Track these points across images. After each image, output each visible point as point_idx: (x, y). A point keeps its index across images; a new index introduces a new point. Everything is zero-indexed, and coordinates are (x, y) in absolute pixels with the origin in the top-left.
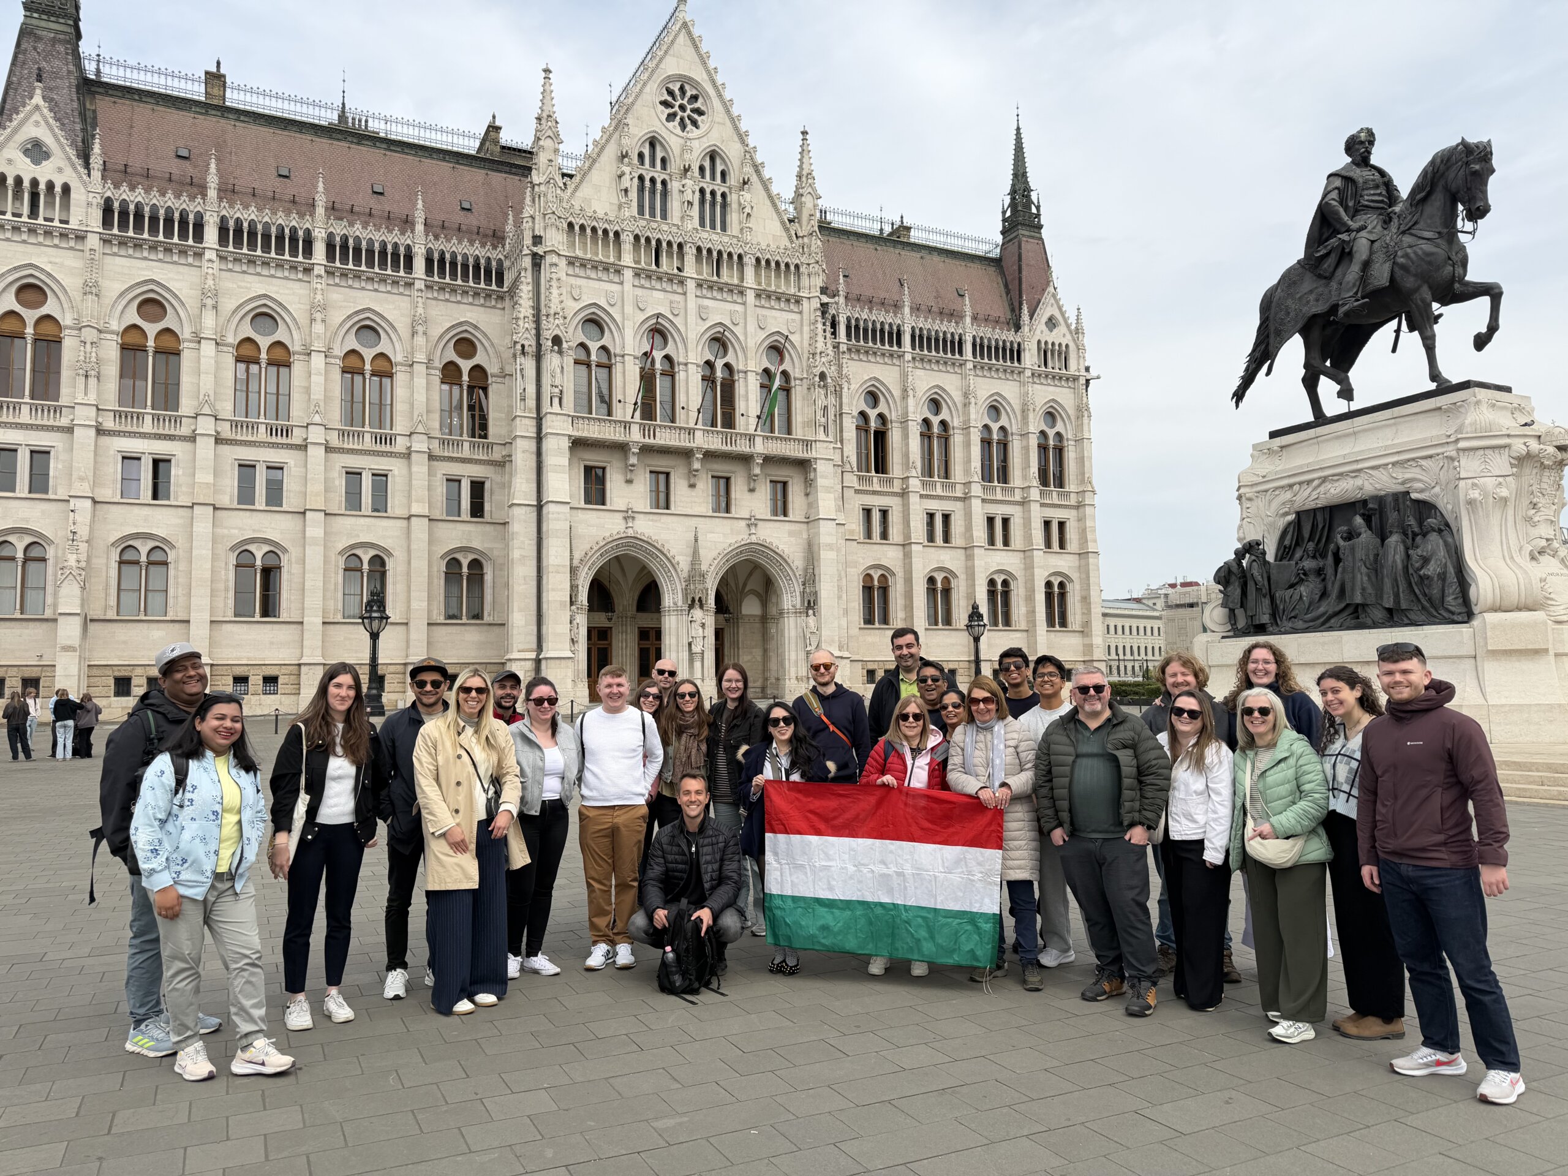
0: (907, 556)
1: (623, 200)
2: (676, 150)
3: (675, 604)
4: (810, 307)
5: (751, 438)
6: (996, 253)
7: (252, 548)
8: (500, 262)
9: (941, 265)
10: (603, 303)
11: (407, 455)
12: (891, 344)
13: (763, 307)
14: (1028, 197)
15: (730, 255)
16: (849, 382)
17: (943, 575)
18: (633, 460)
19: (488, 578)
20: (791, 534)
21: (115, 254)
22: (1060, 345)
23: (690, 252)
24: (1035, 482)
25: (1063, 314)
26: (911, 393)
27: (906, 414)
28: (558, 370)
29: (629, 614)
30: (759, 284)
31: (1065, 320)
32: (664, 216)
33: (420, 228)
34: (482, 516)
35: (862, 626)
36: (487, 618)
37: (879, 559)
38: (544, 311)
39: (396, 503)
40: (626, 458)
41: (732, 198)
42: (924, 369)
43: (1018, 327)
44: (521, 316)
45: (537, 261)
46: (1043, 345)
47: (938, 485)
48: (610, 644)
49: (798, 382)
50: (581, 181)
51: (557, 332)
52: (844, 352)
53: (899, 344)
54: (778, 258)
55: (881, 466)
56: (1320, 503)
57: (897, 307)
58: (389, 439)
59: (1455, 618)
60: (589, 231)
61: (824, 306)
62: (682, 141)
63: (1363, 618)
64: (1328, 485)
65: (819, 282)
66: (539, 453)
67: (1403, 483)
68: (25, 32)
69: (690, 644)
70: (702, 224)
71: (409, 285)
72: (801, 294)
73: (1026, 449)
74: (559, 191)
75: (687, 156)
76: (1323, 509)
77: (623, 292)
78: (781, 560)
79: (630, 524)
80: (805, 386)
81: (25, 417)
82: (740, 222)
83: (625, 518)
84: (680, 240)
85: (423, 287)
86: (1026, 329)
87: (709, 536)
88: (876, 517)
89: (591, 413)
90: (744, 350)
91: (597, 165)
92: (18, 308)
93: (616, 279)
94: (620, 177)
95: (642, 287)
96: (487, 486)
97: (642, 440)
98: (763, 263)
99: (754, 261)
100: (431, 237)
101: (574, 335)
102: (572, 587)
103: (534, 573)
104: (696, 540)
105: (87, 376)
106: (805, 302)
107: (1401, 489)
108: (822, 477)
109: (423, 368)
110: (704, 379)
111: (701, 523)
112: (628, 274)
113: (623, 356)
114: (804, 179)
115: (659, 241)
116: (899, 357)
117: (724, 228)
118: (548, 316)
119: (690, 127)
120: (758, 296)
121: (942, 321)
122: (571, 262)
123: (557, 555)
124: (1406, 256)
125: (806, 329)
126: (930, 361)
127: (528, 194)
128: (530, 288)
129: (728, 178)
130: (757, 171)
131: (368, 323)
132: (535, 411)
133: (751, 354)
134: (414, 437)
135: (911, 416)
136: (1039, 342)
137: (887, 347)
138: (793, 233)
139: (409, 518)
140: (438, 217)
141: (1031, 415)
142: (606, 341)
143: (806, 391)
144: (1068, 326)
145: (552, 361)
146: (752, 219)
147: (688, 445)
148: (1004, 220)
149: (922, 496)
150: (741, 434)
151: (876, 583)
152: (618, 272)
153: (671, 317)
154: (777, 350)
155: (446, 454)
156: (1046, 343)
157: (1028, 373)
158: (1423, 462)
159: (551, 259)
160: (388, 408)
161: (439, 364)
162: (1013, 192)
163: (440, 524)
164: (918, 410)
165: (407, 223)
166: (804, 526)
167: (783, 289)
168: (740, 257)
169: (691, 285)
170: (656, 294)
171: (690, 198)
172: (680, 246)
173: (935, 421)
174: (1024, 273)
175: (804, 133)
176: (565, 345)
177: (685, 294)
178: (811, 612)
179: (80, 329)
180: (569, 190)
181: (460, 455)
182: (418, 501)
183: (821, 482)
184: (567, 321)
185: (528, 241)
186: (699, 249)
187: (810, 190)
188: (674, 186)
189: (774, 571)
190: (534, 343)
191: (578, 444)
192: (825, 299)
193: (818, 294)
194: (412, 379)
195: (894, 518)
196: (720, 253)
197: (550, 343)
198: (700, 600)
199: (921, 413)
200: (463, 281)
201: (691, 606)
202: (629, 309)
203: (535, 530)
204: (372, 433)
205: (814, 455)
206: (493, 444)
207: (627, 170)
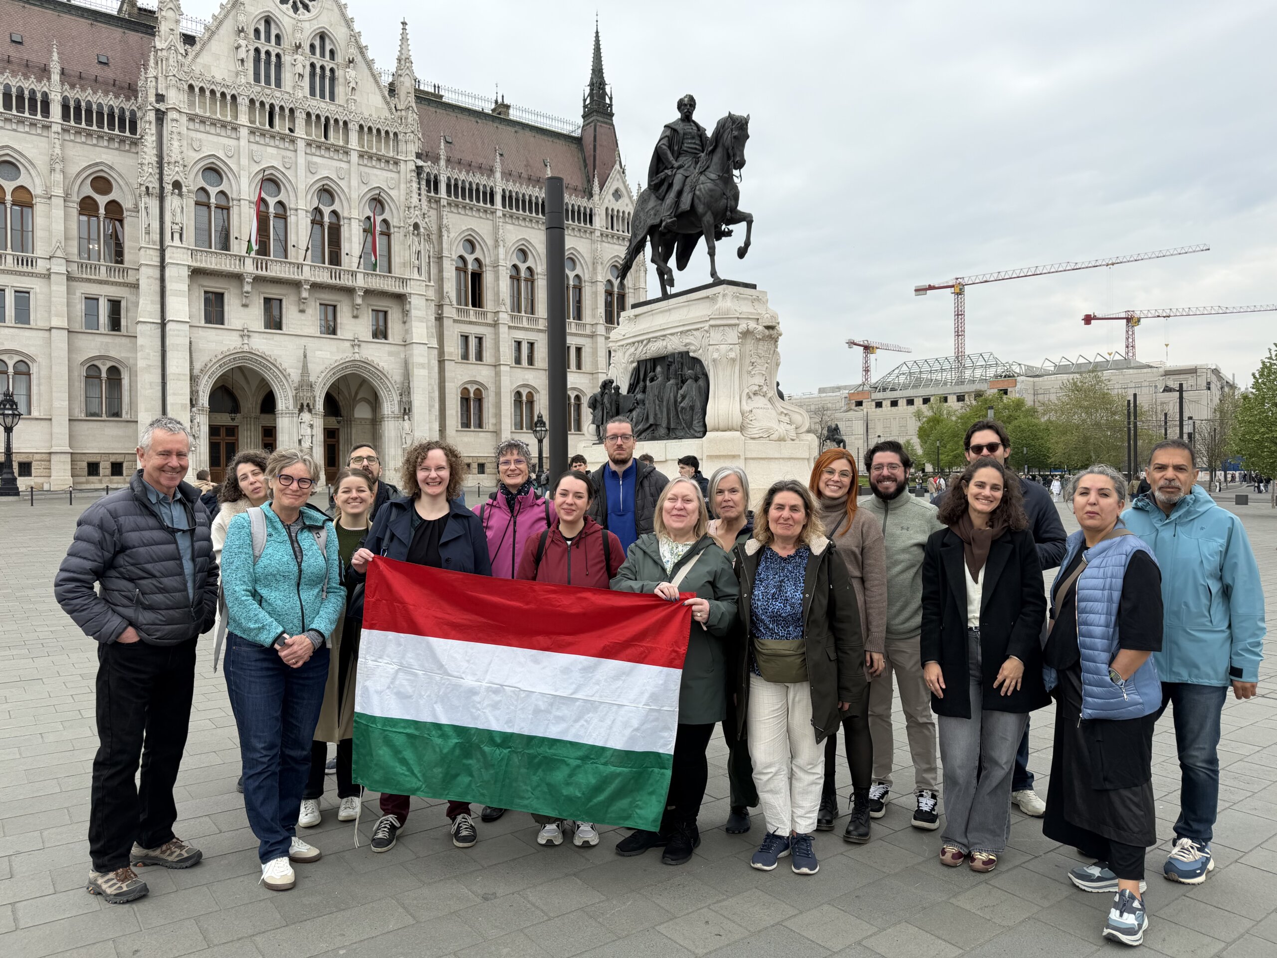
0: (498, 375)
1: (240, 69)
2: (289, 30)
3: (287, 408)
4: (408, 168)
5: (353, 274)
6: (578, 133)
8: (133, 113)
9: (532, 139)
10: (221, 154)
11: (48, 276)
12: (485, 202)
13: (366, 166)
14: (604, 89)
15: (336, 121)
16: (448, 232)
17: (528, 390)
18: (247, 288)
19: (125, 382)
20: (390, 354)
22: (623, 212)
23: (300, 117)
24: (602, 320)
25: (626, 187)
26: (501, 243)
27: (497, 260)
28: (179, 211)
29: (253, 415)
30: (363, 147)
31: (629, 192)
32: (278, 84)
33: (56, 77)
34: (119, 330)
35: (460, 428)
36: (125, 416)
37: (475, 376)
38: (166, 160)
39: (37, 316)
40: (242, 286)
41: (339, 73)
42: (513, 224)
43: (591, 195)
44: (146, 162)
45: (160, 116)
46: (610, 212)
47: (524, 319)
48: (237, 440)
49: (396, 230)
50: (201, 49)
51: (177, 178)
52: (444, 206)
53: (492, 202)
54: (379, 126)
55: (477, 301)
56: (648, 356)
57: (491, 171)
58: (32, 262)
59: (696, 434)
60: (208, 93)
61: (419, 170)
62: (294, 22)
63: (656, 434)
64: (650, 344)
65: (413, 148)
66: (162, 279)
67: (686, 346)
69: (300, 441)
70: (313, 93)
71: (47, 127)
72: (399, 157)
73: (595, 294)
74: (180, 57)
75: (298, 35)
76: (650, 359)
77: (239, 147)
78: (381, 375)
79: (246, 341)
80: (402, 234)
82: (346, 94)
83: (242, 336)
84: (292, 106)
85: (60, 130)
86: (596, 198)
87: (318, 353)
88: (473, 343)
89: (211, 248)
90: (349, 200)
91: (216, 37)
93: (234, 135)
94: (237, 48)
95: (257, 143)
96: (123, 304)
97: (255, 272)
98: (366, 129)
99: (357, 127)
100: (67, 86)
101: (193, 181)
102: (192, 392)
103: (159, 380)
104: (305, 356)
106: (402, 165)
107: (684, 349)
108: (416, 309)
109: (61, 201)
110: (313, 222)
111: (311, 344)
112: (244, 132)
113: (239, 200)
114: (403, 62)
115: (272, 106)
116: (492, 213)
117: (332, 98)
118: (169, 163)
119: (301, 10)
120: (361, 156)
121: (528, 187)
122: (192, 118)
123: (178, 365)
124: (700, 190)
125: (403, 186)
126: (518, 218)
127: (152, 57)
128: (154, 138)
129: (336, 56)
130: (362, 53)
131: (6, 158)
132: (158, 243)
133: (355, 204)
134: (53, 260)
135: (502, 263)
136: (607, 209)
137: (482, 204)
138: (393, 106)
139: (50, 329)
140: (75, 68)
141: (599, 268)
142: (223, 187)
143: (402, 238)
144: (630, 198)
145: (172, 202)
146: (357, 92)
147: (297, 277)
148: (585, 107)
149: (510, 327)
150: (344, 271)
151: (472, 395)
152: (235, 129)
153: (283, 170)
154: (378, 202)
155: (84, 276)
156: (613, 210)
157: (598, 233)
158: (694, 333)
159: (172, 115)
160: (30, 233)
161: (76, 198)
162: (592, 85)
163: (80, 336)
164: (506, 259)
165: (44, 72)
166: (402, 348)
167: (383, 152)
168: (345, 123)
169: (301, 144)
170: (270, 150)
171: (301, 71)
172: (292, 111)
173: (523, 267)
174: (598, 152)
175: (404, 23)
176: (184, 189)
177: (296, 151)
178: (406, 417)
180: (190, 57)
181: (97, 277)
182: (57, 315)
183: (414, 313)
184: (187, 169)
185: (152, 99)
186: (309, 115)
187: (408, 72)
188: (287, 59)
189: (375, 383)
190: (157, 186)
191: (196, 273)
192: (420, 163)
193: (414, 158)
194: (50, 211)
195: (487, 344)
196: (327, 119)
197: (170, 187)
198: (308, 405)
199: (510, 260)
200: (98, 127)
201: (301, 410)
202: (244, 161)
203: (159, 344)
204: (13, 255)
205: (409, 290)
206: (128, 269)
207: (243, 43)
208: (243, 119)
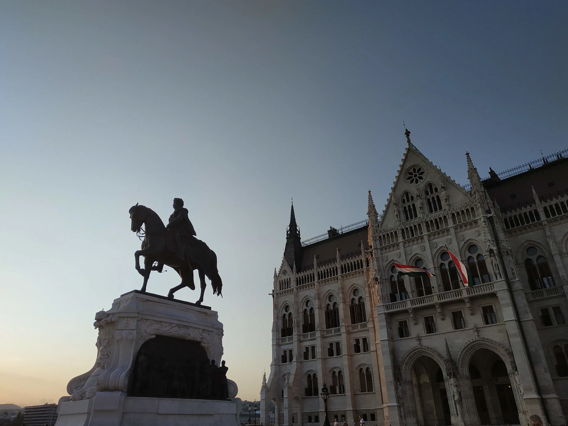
1: (397, 219)
3: (446, 376)
7: (335, 370)
10: (395, 258)
13: (460, 232)
15: (441, 218)
18: (412, 316)
20: (499, 332)
21: (300, 291)
23: (424, 226)
30: (455, 223)
32: (416, 216)
40: (410, 315)
41: (440, 196)
58: (366, 325)
60: (387, 236)
61: (489, 219)
62: (416, 187)
68: (287, 244)
70: (431, 211)
72: (476, 219)
79: (419, 343)
81: (287, 342)
83: (417, 340)
84: (419, 223)
87: (455, 341)
92: (285, 313)
93: (398, 248)
94: (395, 212)
95: (407, 247)
98: (456, 214)
99: (451, 216)
104: (447, 344)
105: (295, 327)
106: (479, 222)
108: (501, 299)
112: (401, 245)
115: (411, 228)
117: (440, 209)
119: (419, 181)
120: (456, 229)
122: (382, 249)
125: (482, 232)
128: (372, 263)
129: (437, 189)
130: (448, 181)
131: (355, 288)
138: (469, 195)
147: (432, 303)
150: (455, 291)
152: (398, 245)
153: (421, 253)
154: (472, 247)
167: (467, 220)
168: (445, 217)
169: (426, 238)
170: (415, 247)
172: (419, 225)
175: (467, 154)
177: (424, 242)
178: (516, 373)
180: (380, 226)
186: (427, 223)
188: (416, 204)
191: (390, 315)
192: (489, 215)
196: (436, 220)
205: (496, 290)
208: (400, 239)
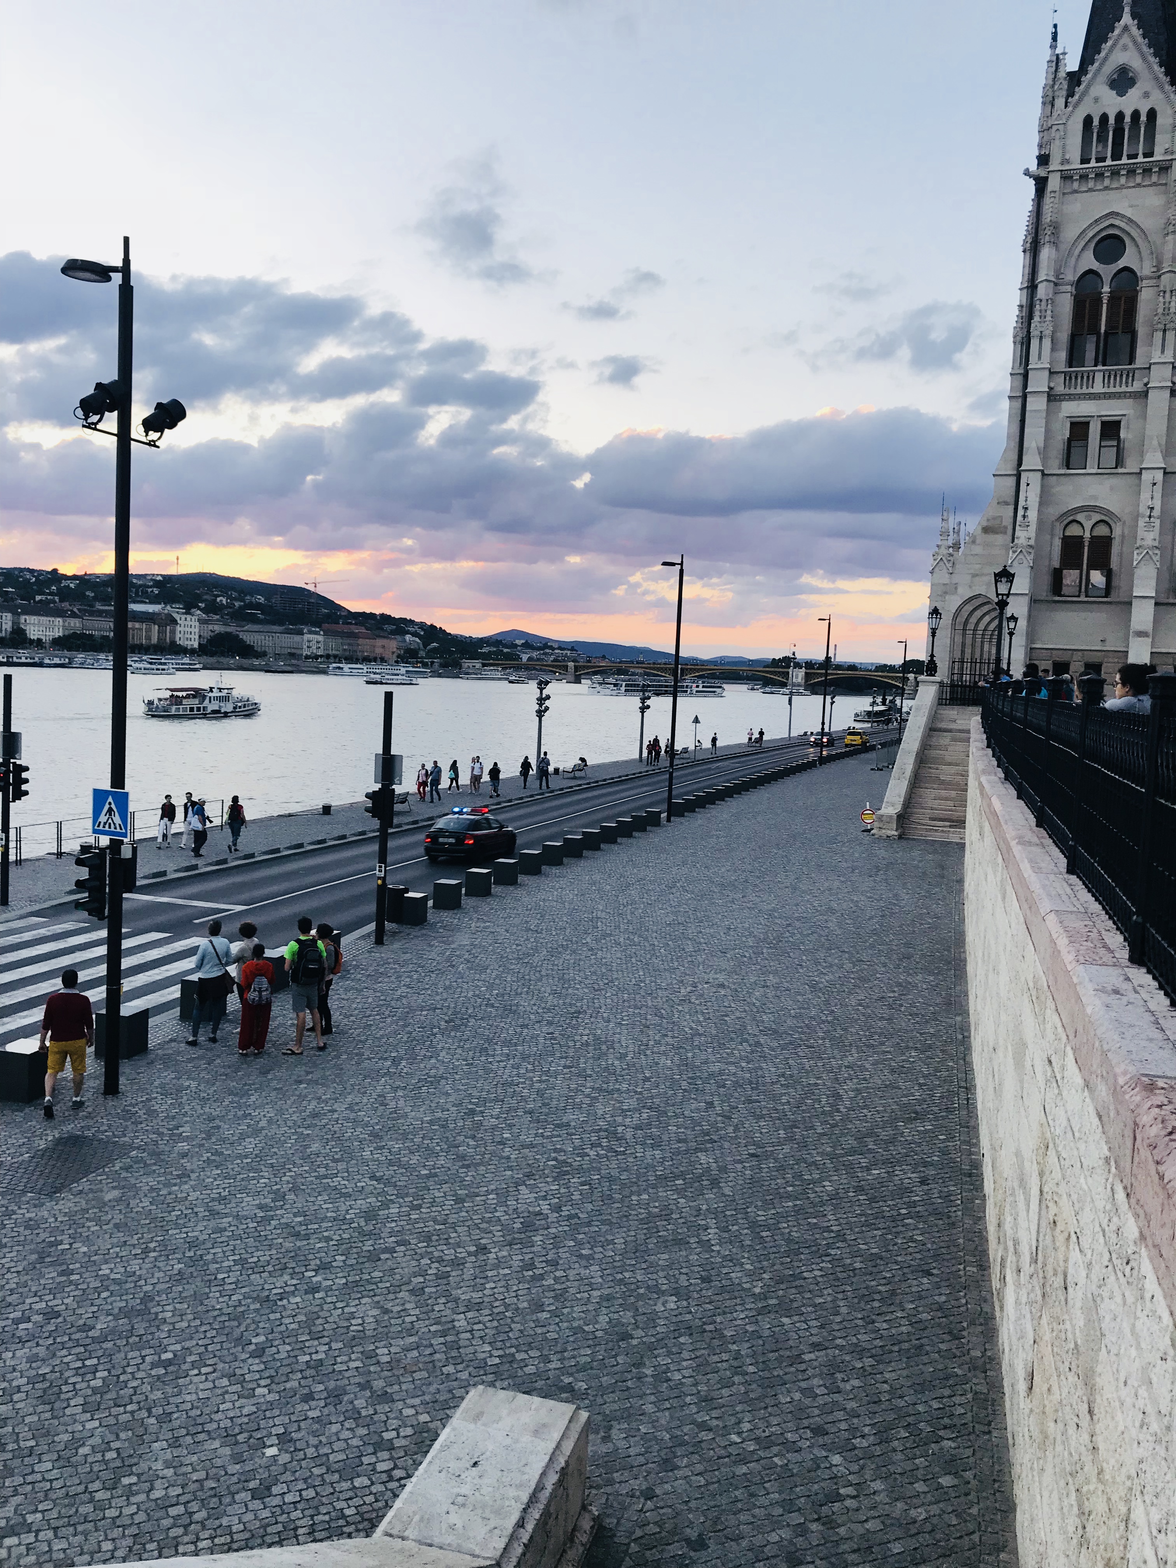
105: (1165, 331)
179: (1159, 277)
